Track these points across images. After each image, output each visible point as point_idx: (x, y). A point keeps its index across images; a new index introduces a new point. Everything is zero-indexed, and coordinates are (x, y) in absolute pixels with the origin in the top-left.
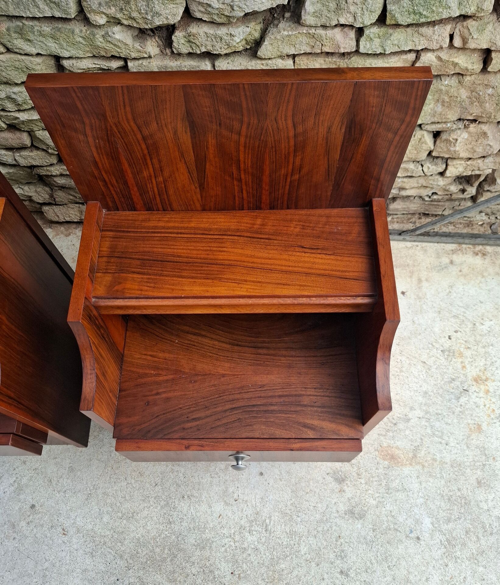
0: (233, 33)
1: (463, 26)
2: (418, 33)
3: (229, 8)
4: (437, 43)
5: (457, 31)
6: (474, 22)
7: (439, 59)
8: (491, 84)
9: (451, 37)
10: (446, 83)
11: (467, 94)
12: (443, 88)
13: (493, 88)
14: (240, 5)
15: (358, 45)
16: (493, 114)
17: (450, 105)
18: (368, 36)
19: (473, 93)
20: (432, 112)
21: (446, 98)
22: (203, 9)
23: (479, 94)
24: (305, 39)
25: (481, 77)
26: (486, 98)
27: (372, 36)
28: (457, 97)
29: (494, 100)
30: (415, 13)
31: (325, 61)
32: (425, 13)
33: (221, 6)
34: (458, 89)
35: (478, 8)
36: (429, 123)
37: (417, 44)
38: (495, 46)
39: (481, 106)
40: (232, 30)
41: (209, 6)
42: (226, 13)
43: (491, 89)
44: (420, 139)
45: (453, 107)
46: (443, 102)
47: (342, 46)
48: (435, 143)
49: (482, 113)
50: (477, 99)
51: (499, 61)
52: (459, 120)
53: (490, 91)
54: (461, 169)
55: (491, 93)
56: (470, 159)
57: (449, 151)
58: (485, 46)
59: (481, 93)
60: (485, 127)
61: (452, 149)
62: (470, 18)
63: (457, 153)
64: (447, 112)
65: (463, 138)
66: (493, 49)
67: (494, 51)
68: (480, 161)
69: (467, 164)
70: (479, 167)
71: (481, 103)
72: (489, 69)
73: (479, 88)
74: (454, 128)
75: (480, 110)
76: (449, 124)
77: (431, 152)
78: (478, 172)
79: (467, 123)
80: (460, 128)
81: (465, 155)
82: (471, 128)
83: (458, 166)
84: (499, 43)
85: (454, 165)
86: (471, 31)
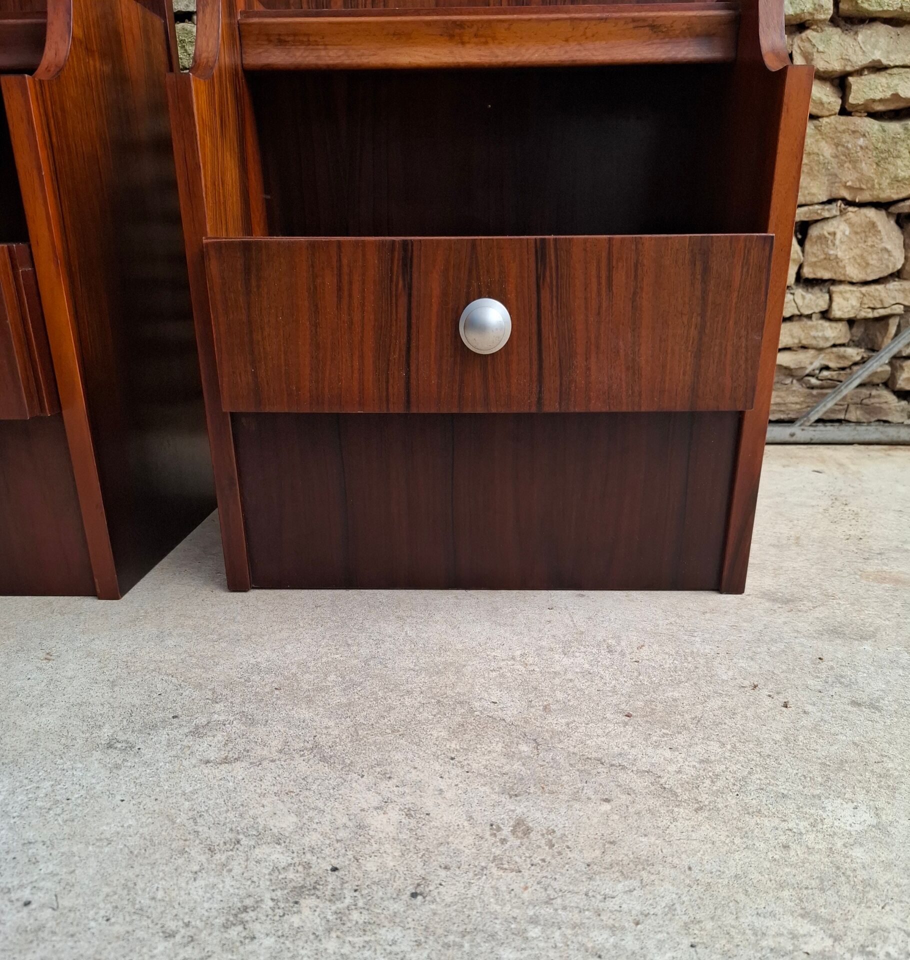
1: (802, 40)
5: (795, 47)
6: (815, 33)
8: (860, 129)
11: (830, 151)
13: (864, 135)
16: (876, 181)
17: (811, 169)
19: (840, 148)
23: (847, 148)
25: (843, 118)
26: (860, 154)
28: (818, 154)
29: (871, 156)
34: (817, 141)
35: (815, 4)
38: (850, 63)
39: (855, 168)
43: (862, 139)
45: (816, 173)
48: (803, 251)
49: (860, 181)
50: (848, 157)
51: (861, 86)
52: (830, 201)
53: (861, 141)
54: (854, 302)
55: (863, 145)
56: (866, 283)
57: (828, 258)
58: (836, 66)
59: (850, 146)
60: (871, 213)
61: (831, 252)
62: (808, 28)
63: (840, 264)
64: (809, 183)
65: (844, 234)
66: (849, 69)
67: (850, 74)
68: (879, 287)
69: (861, 292)
70: (881, 301)
71: (854, 162)
72: (852, 100)
73: (846, 138)
74: (826, 214)
75: (856, 175)
76: (817, 207)
77: (801, 267)
78: (882, 312)
79: (843, 206)
80: (835, 217)
81: (854, 272)
82: (850, 215)
83: (848, 295)
84: (854, 58)
85: (841, 293)
86: (814, 41)
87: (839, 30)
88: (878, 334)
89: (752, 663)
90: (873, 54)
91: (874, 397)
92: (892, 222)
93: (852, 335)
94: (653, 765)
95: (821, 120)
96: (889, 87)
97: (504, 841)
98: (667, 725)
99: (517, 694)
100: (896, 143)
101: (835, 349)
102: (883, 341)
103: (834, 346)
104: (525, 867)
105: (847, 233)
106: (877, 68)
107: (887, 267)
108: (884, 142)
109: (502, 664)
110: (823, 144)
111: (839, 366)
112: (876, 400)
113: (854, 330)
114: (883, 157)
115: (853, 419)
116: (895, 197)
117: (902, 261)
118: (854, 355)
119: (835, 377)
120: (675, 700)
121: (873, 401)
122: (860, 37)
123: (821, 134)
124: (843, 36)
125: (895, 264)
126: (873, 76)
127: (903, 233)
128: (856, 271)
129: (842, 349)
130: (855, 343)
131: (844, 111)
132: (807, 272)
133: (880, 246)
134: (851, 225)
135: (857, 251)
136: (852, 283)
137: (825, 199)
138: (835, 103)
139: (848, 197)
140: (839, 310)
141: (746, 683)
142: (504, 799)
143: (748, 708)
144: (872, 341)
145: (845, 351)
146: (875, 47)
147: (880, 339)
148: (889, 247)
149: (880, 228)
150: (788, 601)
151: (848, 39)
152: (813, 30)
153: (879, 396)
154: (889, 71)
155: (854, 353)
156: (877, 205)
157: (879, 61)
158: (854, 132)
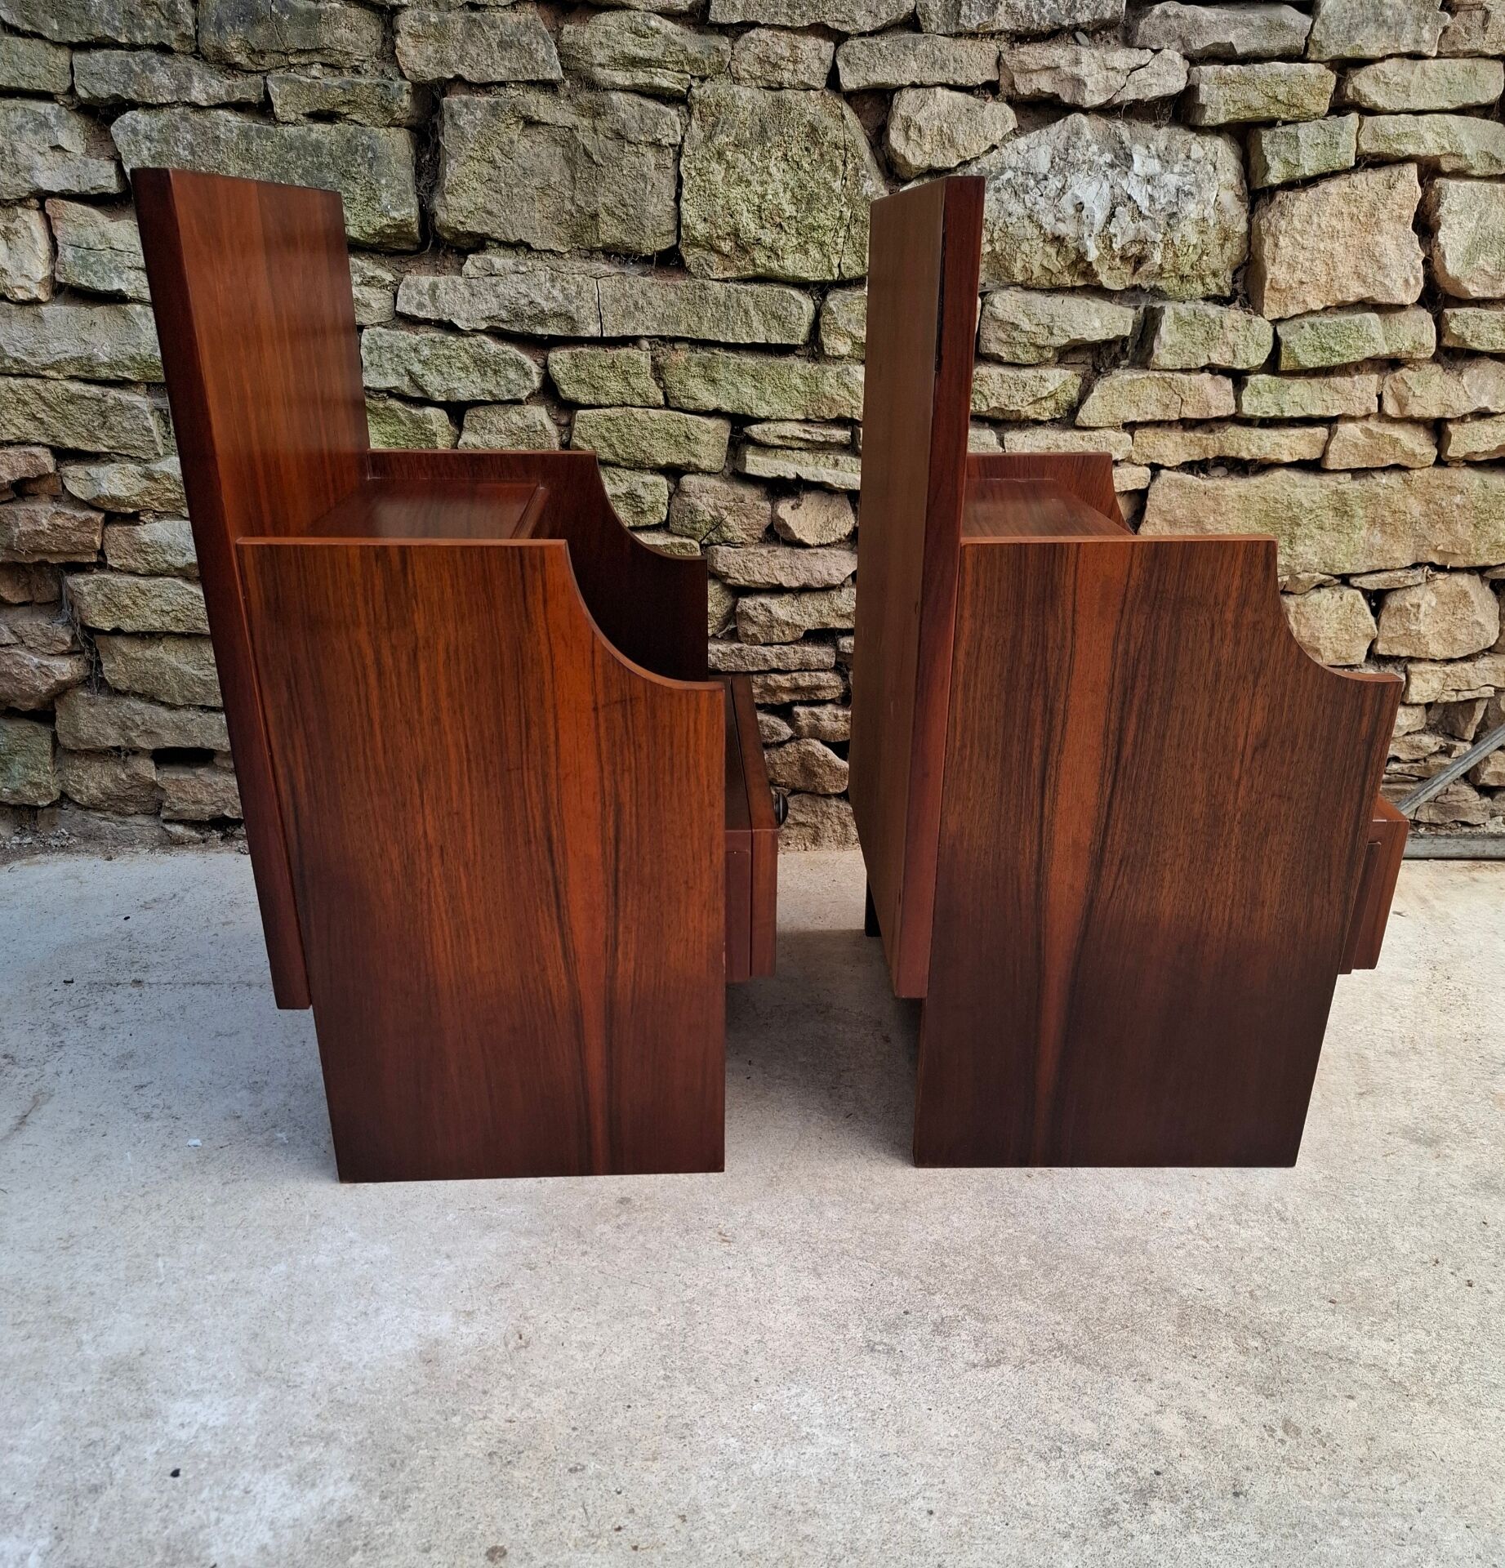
0: (1044, 375)
1: (1395, 380)
2: (1330, 387)
3: (1046, 333)
4: (1361, 404)
5: (1387, 388)
6: (1411, 373)
7: (1368, 433)
8: (1456, 485)
9: (1380, 397)
10: (1384, 481)
11: (1419, 508)
12: (1380, 490)
13: (1462, 492)
14: (1064, 326)
15: (1238, 405)
16: (1472, 545)
17: (1396, 529)
18: (1255, 387)
19: (1431, 506)
20: (1366, 547)
21: (1387, 514)
22: (1003, 336)
23: (1441, 506)
24: (1153, 391)
25: (1437, 470)
26: (1455, 514)
27: (1260, 385)
28: (1405, 513)
29: (1467, 516)
30: (1323, 349)
31: (1183, 438)
32: (1337, 348)
33: (1034, 329)
34: (1405, 497)
35: (1414, 343)
36: (1364, 570)
37: (1330, 405)
38: (1450, 409)
39: (1448, 530)
40: (1042, 372)
41: (1015, 327)
42: (1040, 342)
43: (1459, 496)
44: (1353, 605)
45: (1400, 534)
46: (1383, 524)
47: (1214, 403)
48: (1378, 623)
49: (1453, 544)
50: (1439, 515)
51: (1462, 437)
52: (1415, 566)
53: (1458, 499)
54: (1436, 685)
55: (1461, 503)
56: (1450, 661)
57: (1408, 634)
58: (1435, 412)
59: (1444, 504)
60: (1463, 581)
61: (1413, 627)
62: (1403, 366)
63: (1423, 641)
64: (1391, 546)
65: (1429, 605)
66: (1448, 416)
67: (1450, 420)
68: (1467, 666)
69: (1444, 672)
70: (1468, 683)
71: (1448, 523)
72: (1450, 453)
73: (1439, 494)
74: (1409, 582)
75: (1450, 538)
76: (1400, 573)
77: (1374, 642)
78: (1469, 695)
79: (1430, 572)
80: (1420, 584)
81: (1437, 650)
82: (1440, 583)
83: (1428, 676)
84: (1456, 405)
85: (1421, 673)
86: (1410, 384)
87: (1440, 367)
88: (1460, 717)
89: (1423, 1231)
90: (1480, 400)
91: (1452, 794)
92: (1487, 588)
93: (1428, 719)
94: (1375, 1358)
95: (1411, 472)
96: (1495, 438)
97: (1282, 1441)
98: (1371, 1312)
99: (1217, 1278)
100: (1500, 502)
101: (1408, 738)
102: (1466, 728)
103: (1408, 734)
104: (1312, 1465)
105: (1433, 604)
106: (1482, 415)
107: (1478, 643)
108: (1485, 500)
109: (1183, 1238)
110: (1411, 500)
111: (1411, 757)
112: (1454, 797)
113: (1431, 712)
114: (1481, 519)
115: (1425, 819)
116: (1493, 563)
117: (1496, 637)
118: (1431, 745)
119: (1407, 771)
120: (1368, 1281)
121: (1449, 798)
122: (1465, 380)
123: (1411, 490)
124: (1445, 377)
125: (1487, 640)
126: (1477, 424)
127: (1499, 601)
128: (1440, 648)
129: (1417, 738)
130: (1430, 729)
131: (1440, 462)
132: (1381, 649)
133: (1471, 619)
134: (1438, 594)
135: (1445, 626)
136: (1433, 661)
137: (1409, 564)
138: (1431, 453)
139: (1437, 562)
140: (1417, 694)
141: (1426, 1258)
142: (1261, 1398)
143: (1437, 1288)
144: (1452, 725)
145: (1420, 741)
146: (1481, 390)
147: (1463, 725)
148: (1481, 620)
149: (1473, 598)
150: (1432, 1141)
151: (1450, 380)
152: (1410, 369)
153: (1458, 793)
154: (1496, 418)
155: (1431, 742)
156: (1470, 570)
157: (1486, 408)
158: (1449, 487)
